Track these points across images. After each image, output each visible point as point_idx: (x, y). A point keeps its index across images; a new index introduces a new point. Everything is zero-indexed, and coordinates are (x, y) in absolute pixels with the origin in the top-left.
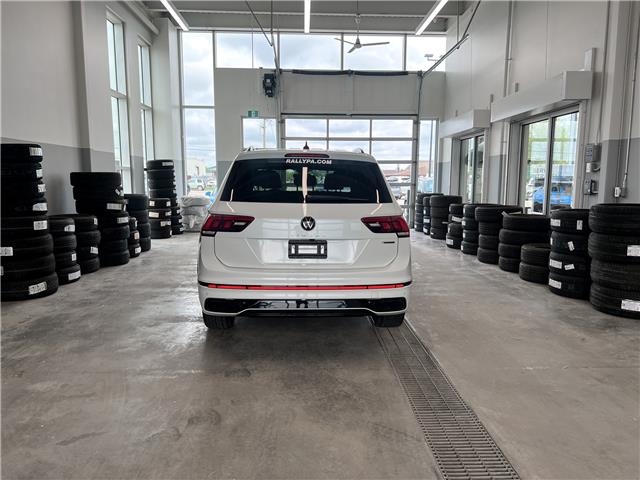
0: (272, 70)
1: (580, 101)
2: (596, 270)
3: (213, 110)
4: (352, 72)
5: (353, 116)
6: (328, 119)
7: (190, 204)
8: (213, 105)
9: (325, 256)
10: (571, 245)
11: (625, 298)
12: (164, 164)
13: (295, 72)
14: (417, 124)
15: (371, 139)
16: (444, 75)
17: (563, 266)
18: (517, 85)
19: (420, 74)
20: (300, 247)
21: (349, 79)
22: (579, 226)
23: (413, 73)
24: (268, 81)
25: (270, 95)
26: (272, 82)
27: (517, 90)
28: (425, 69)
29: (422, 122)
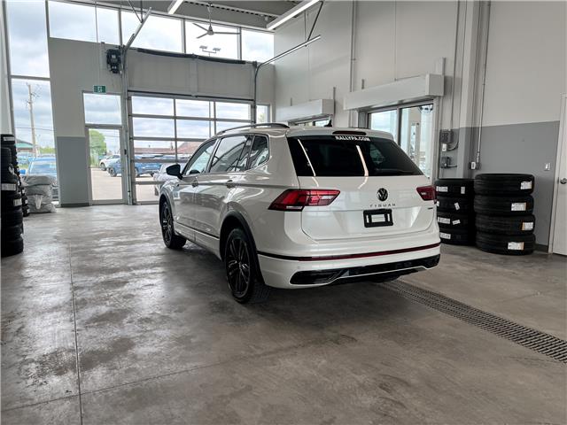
0: (116, 46)
1: (435, 97)
2: (481, 223)
3: (49, 82)
4: (196, 56)
5: (198, 97)
6: (174, 99)
7: (34, 182)
8: (49, 77)
9: (391, 223)
10: (457, 206)
11: (510, 241)
12: (5, 139)
13: (141, 50)
14: (254, 108)
15: (215, 120)
16: (274, 66)
17: (451, 221)
18: (363, 81)
19: (255, 64)
20: (373, 216)
21: (193, 63)
22: (463, 191)
23: (249, 63)
24: (114, 57)
25: (116, 72)
26: (116, 58)
27: (363, 88)
28: (260, 61)
29: (258, 106)
